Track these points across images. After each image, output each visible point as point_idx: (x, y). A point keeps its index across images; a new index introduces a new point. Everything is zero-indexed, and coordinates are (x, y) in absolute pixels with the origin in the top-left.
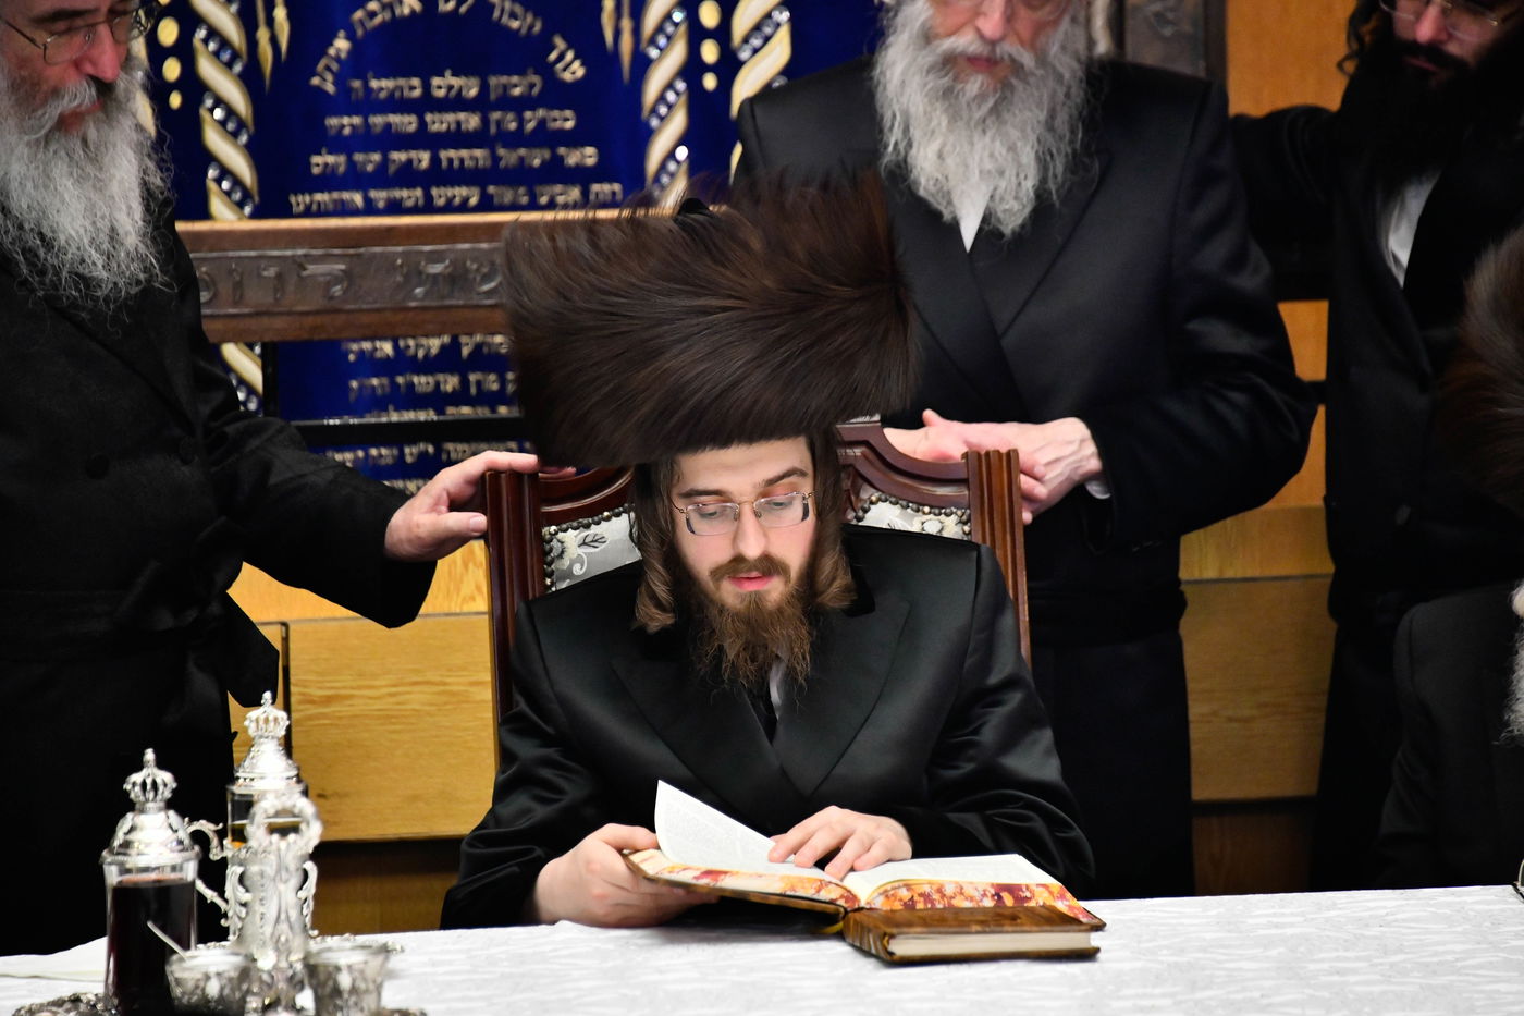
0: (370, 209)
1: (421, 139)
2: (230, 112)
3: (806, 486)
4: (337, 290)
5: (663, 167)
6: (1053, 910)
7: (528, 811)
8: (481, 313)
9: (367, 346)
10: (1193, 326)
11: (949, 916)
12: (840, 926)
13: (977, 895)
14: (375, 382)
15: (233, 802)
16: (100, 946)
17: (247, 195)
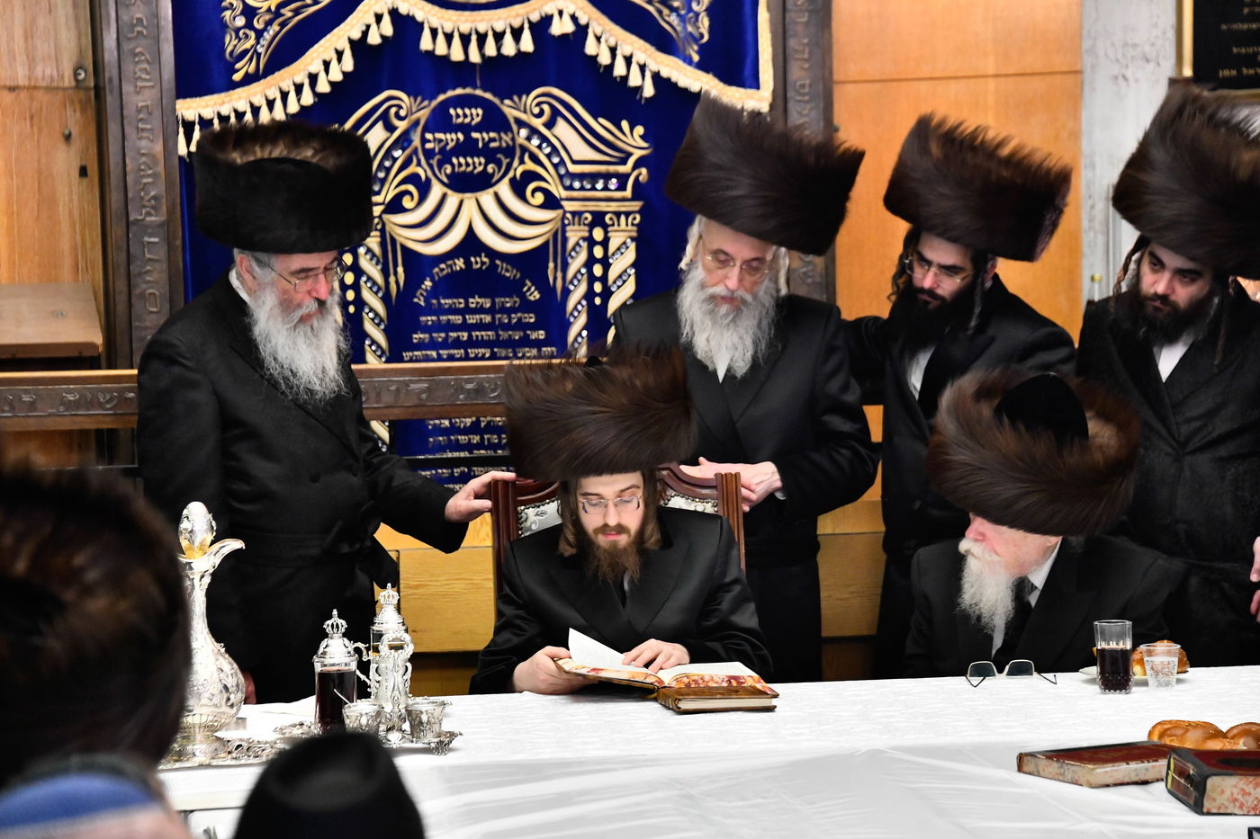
0: (440, 359)
1: (465, 326)
2: (377, 314)
3: (640, 493)
4: (424, 396)
5: (575, 340)
6: (754, 688)
7: (510, 640)
8: (490, 407)
9: (437, 422)
10: (826, 418)
11: (706, 690)
12: (655, 695)
13: (720, 681)
14: (441, 438)
15: (373, 634)
16: (312, 700)
17: (383, 352)
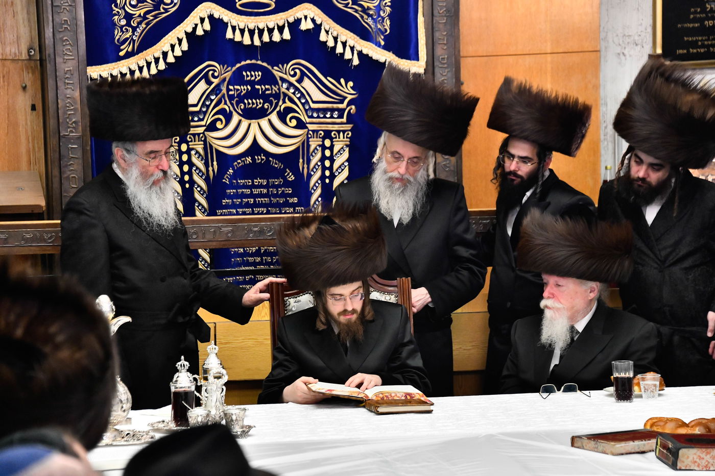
0: (238, 214)
1: (252, 195)
2: (202, 189)
3: (362, 290)
4: (230, 235)
5: (315, 203)
6: (420, 400)
7: (281, 373)
8: (267, 241)
9: (236, 250)
11: (393, 402)
12: (364, 404)
13: (400, 396)
14: (238, 259)
15: (203, 370)
17: (205, 210)
